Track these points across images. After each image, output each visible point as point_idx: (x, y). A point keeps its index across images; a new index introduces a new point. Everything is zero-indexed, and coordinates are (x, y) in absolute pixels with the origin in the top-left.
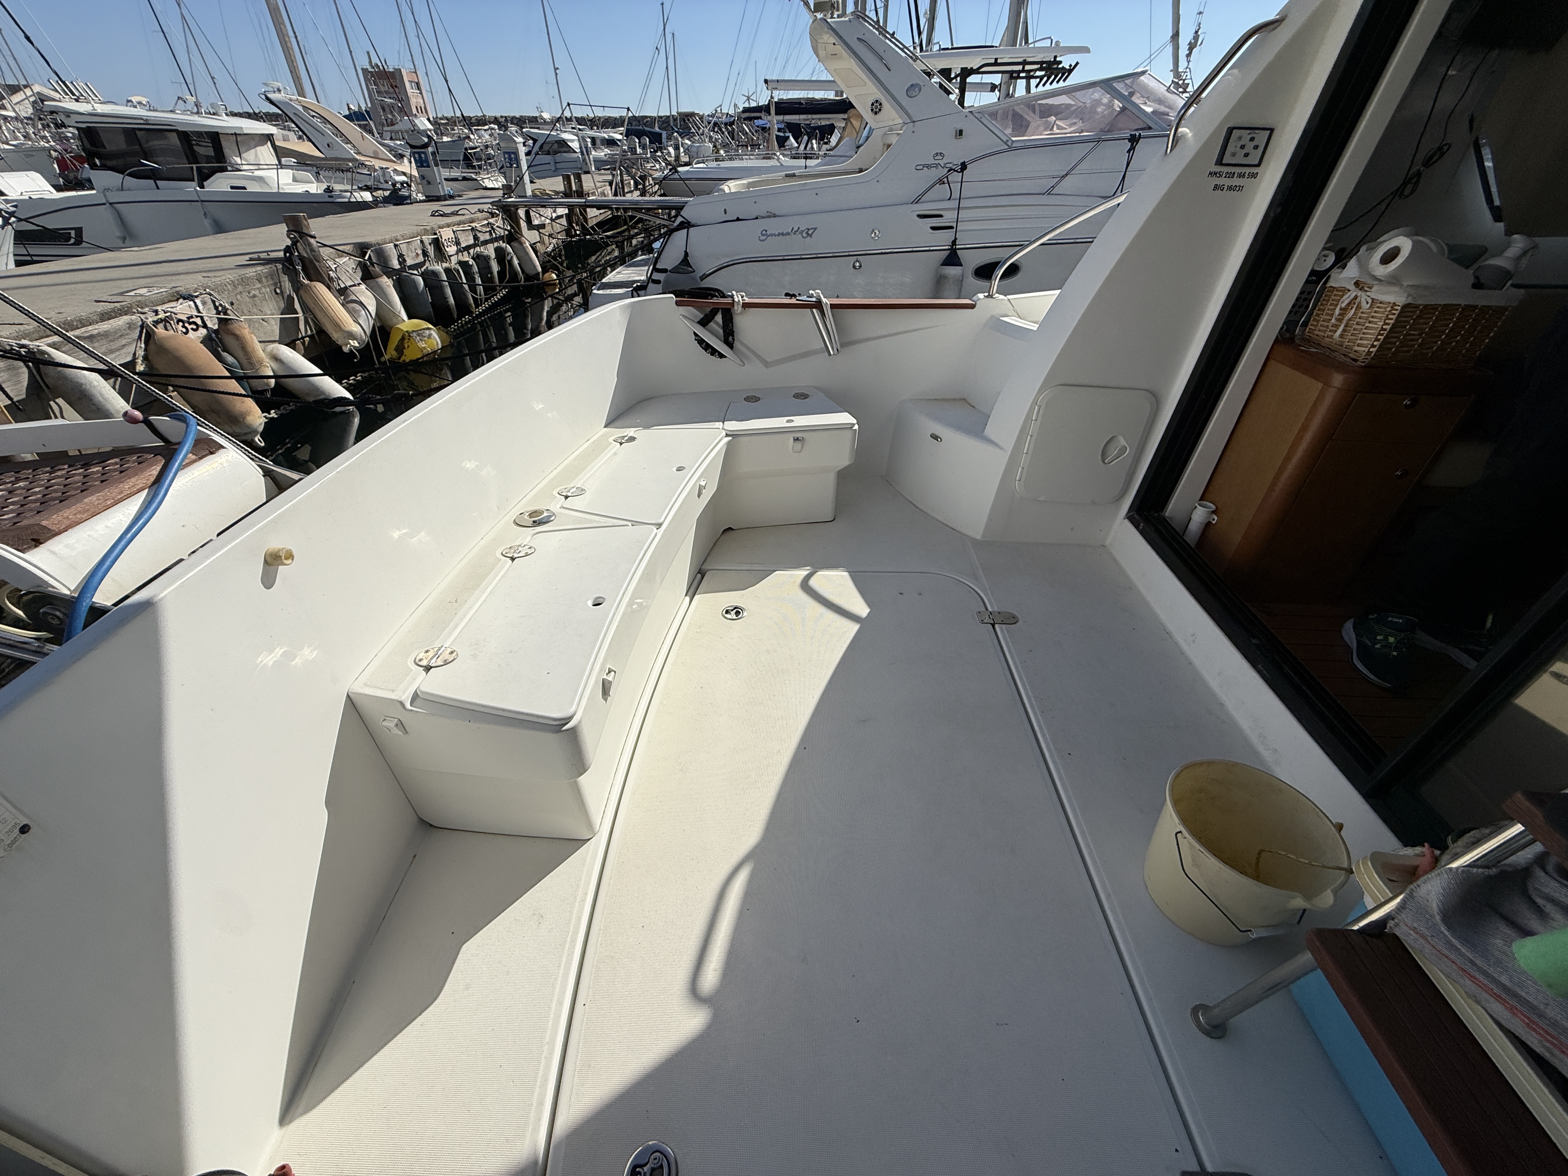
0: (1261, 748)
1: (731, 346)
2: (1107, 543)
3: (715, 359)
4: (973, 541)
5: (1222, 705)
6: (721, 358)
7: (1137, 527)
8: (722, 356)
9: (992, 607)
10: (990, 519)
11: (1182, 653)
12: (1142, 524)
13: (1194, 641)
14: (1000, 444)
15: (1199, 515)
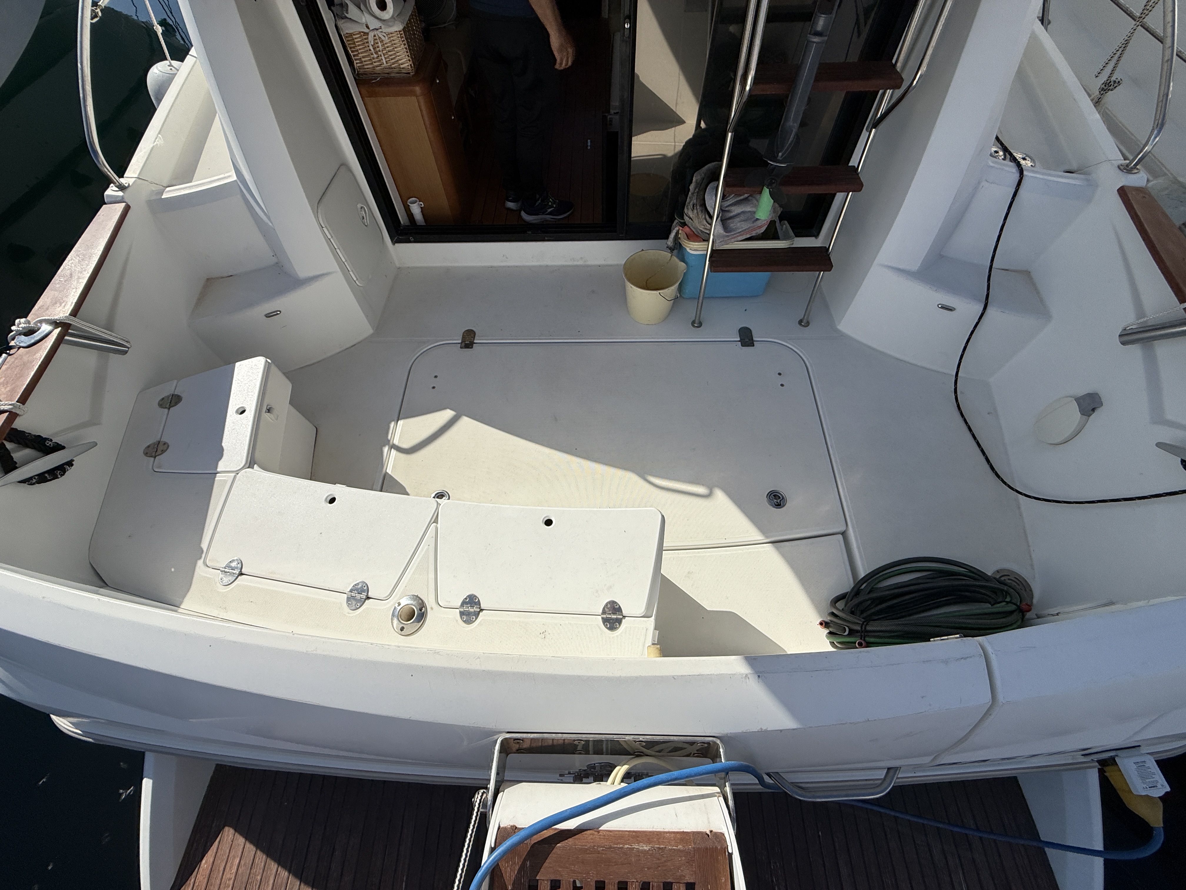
0: (576, 263)
1: (59, 447)
2: (398, 265)
3: (70, 472)
4: (372, 336)
5: (547, 266)
6: (72, 465)
7: (410, 242)
8: (70, 463)
9: (458, 340)
10: (367, 316)
11: (509, 267)
12: (411, 238)
13: (507, 258)
14: (325, 272)
15: (416, 209)
